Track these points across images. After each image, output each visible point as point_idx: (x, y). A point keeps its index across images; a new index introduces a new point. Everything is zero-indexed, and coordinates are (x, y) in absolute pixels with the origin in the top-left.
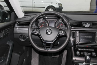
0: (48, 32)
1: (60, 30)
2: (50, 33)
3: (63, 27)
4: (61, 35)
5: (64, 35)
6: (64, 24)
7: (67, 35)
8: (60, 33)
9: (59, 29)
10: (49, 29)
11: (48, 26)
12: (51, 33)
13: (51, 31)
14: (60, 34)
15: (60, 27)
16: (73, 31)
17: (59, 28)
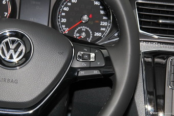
0: (8, 49)
1: (80, 43)
2: (15, 60)
3: (97, 28)
4: (82, 73)
5: (96, 72)
6: (107, 15)
7: (113, 74)
8: (77, 64)
9: (74, 40)
10: (15, 34)
11: (13, 15)
12: (27, 57)
13: (22, 47)
14: (73, 70)
15: (80, 32)
16: (154, 54)
17: (76, 35)
